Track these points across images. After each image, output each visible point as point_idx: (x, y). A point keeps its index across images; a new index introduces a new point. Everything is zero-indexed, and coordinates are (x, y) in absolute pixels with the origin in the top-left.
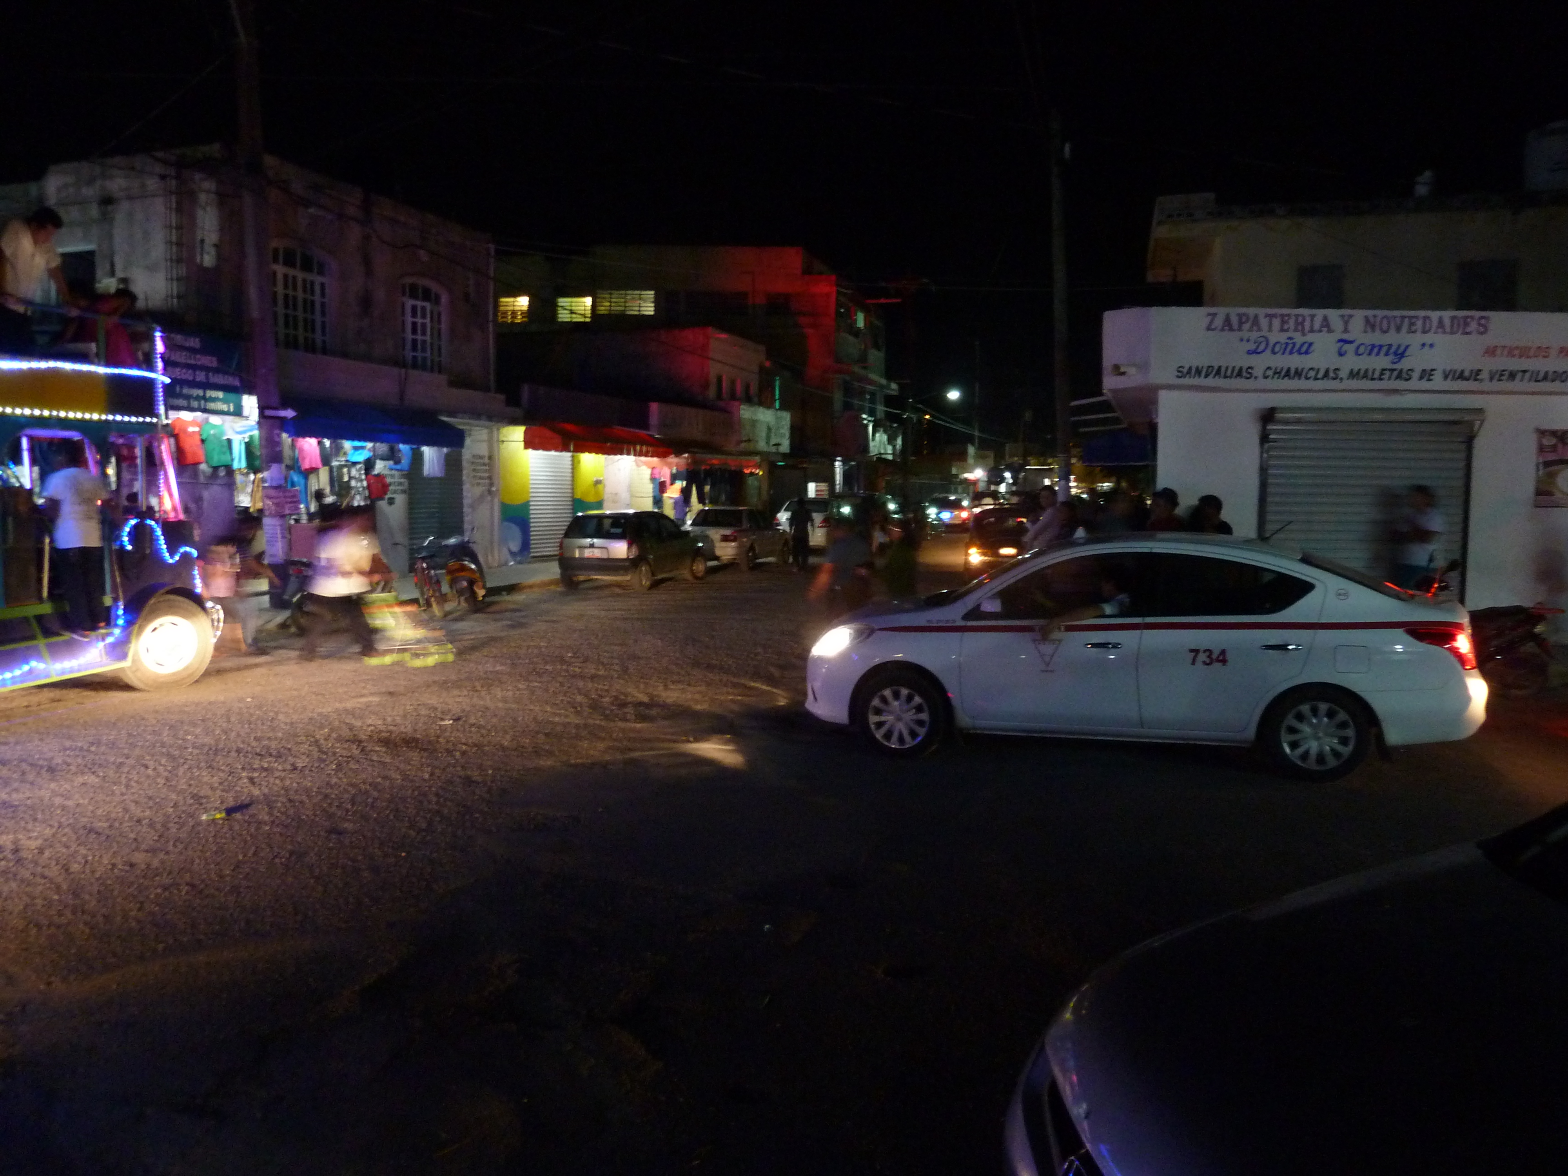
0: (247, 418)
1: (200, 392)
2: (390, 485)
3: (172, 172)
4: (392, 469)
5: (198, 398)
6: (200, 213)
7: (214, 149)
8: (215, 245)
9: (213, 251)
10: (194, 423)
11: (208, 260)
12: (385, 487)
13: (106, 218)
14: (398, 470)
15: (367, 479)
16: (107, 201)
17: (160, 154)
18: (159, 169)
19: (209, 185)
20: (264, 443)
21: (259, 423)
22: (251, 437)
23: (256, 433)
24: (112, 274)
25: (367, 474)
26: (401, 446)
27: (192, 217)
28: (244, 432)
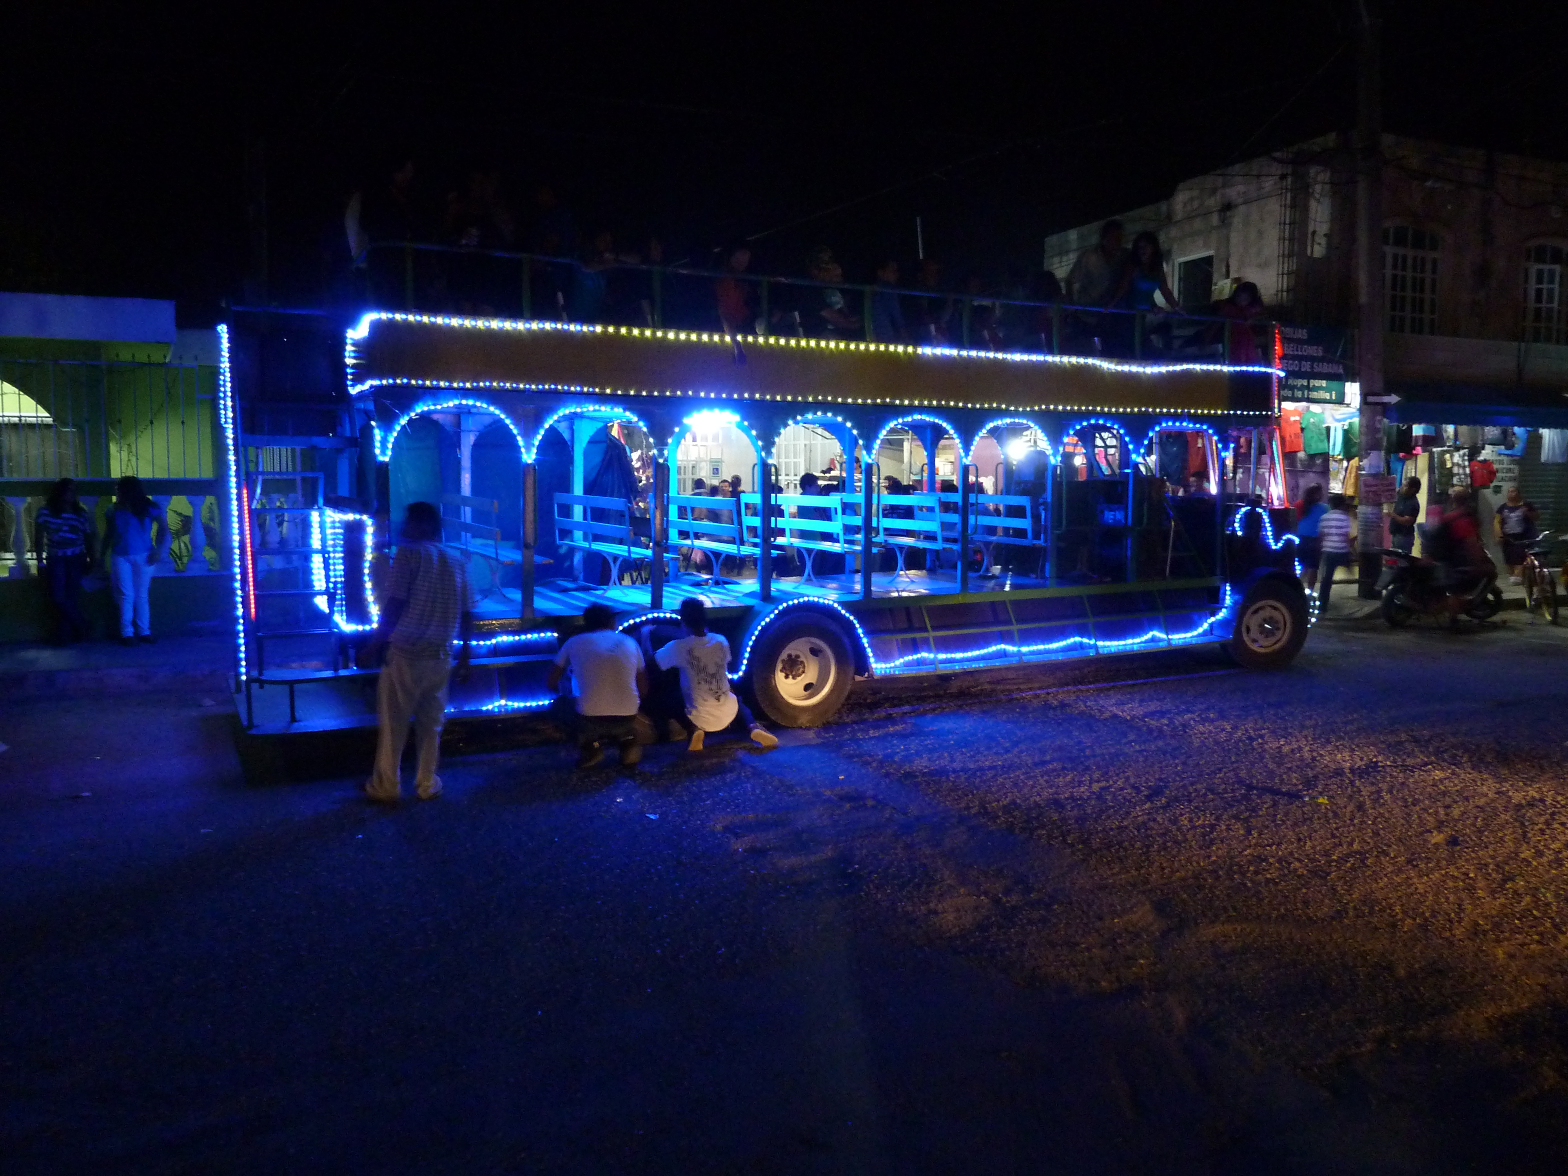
0: (1348, 405)
1: (1305, 383)
2: (1497, 471)
3: (1289, 170)
4: (1500, 454)
5: (1302, 388)
6: (1313, 204)
7: (1331, 139)
8: (1325, 235)
9: (1323, 241)
10: (1296, 412)
11: (1318, 251)
12: (1492, 474)
13: (1225, 223)
14: (1508, 455)
15: (1470, 466)
16: (1227, 207)
17: (1277, 155)
18: (1277, 169)
19: (1325, 176)
20: (1364, 430)
21: (1360, 410)
22: (1350, 424)
23: (1356, 420)
24: (1227, 275)
25: (1470, 460)
26: (1516, 429)
27: (1306, 209)
28: (1344, 420)
